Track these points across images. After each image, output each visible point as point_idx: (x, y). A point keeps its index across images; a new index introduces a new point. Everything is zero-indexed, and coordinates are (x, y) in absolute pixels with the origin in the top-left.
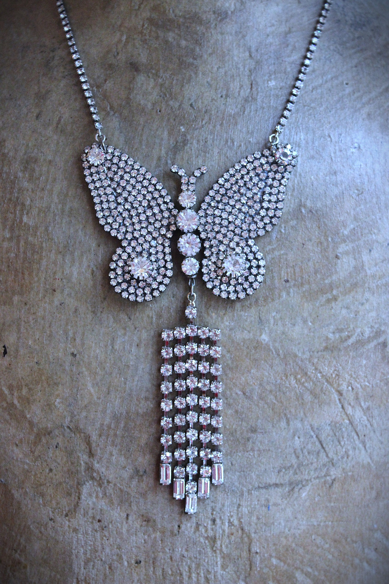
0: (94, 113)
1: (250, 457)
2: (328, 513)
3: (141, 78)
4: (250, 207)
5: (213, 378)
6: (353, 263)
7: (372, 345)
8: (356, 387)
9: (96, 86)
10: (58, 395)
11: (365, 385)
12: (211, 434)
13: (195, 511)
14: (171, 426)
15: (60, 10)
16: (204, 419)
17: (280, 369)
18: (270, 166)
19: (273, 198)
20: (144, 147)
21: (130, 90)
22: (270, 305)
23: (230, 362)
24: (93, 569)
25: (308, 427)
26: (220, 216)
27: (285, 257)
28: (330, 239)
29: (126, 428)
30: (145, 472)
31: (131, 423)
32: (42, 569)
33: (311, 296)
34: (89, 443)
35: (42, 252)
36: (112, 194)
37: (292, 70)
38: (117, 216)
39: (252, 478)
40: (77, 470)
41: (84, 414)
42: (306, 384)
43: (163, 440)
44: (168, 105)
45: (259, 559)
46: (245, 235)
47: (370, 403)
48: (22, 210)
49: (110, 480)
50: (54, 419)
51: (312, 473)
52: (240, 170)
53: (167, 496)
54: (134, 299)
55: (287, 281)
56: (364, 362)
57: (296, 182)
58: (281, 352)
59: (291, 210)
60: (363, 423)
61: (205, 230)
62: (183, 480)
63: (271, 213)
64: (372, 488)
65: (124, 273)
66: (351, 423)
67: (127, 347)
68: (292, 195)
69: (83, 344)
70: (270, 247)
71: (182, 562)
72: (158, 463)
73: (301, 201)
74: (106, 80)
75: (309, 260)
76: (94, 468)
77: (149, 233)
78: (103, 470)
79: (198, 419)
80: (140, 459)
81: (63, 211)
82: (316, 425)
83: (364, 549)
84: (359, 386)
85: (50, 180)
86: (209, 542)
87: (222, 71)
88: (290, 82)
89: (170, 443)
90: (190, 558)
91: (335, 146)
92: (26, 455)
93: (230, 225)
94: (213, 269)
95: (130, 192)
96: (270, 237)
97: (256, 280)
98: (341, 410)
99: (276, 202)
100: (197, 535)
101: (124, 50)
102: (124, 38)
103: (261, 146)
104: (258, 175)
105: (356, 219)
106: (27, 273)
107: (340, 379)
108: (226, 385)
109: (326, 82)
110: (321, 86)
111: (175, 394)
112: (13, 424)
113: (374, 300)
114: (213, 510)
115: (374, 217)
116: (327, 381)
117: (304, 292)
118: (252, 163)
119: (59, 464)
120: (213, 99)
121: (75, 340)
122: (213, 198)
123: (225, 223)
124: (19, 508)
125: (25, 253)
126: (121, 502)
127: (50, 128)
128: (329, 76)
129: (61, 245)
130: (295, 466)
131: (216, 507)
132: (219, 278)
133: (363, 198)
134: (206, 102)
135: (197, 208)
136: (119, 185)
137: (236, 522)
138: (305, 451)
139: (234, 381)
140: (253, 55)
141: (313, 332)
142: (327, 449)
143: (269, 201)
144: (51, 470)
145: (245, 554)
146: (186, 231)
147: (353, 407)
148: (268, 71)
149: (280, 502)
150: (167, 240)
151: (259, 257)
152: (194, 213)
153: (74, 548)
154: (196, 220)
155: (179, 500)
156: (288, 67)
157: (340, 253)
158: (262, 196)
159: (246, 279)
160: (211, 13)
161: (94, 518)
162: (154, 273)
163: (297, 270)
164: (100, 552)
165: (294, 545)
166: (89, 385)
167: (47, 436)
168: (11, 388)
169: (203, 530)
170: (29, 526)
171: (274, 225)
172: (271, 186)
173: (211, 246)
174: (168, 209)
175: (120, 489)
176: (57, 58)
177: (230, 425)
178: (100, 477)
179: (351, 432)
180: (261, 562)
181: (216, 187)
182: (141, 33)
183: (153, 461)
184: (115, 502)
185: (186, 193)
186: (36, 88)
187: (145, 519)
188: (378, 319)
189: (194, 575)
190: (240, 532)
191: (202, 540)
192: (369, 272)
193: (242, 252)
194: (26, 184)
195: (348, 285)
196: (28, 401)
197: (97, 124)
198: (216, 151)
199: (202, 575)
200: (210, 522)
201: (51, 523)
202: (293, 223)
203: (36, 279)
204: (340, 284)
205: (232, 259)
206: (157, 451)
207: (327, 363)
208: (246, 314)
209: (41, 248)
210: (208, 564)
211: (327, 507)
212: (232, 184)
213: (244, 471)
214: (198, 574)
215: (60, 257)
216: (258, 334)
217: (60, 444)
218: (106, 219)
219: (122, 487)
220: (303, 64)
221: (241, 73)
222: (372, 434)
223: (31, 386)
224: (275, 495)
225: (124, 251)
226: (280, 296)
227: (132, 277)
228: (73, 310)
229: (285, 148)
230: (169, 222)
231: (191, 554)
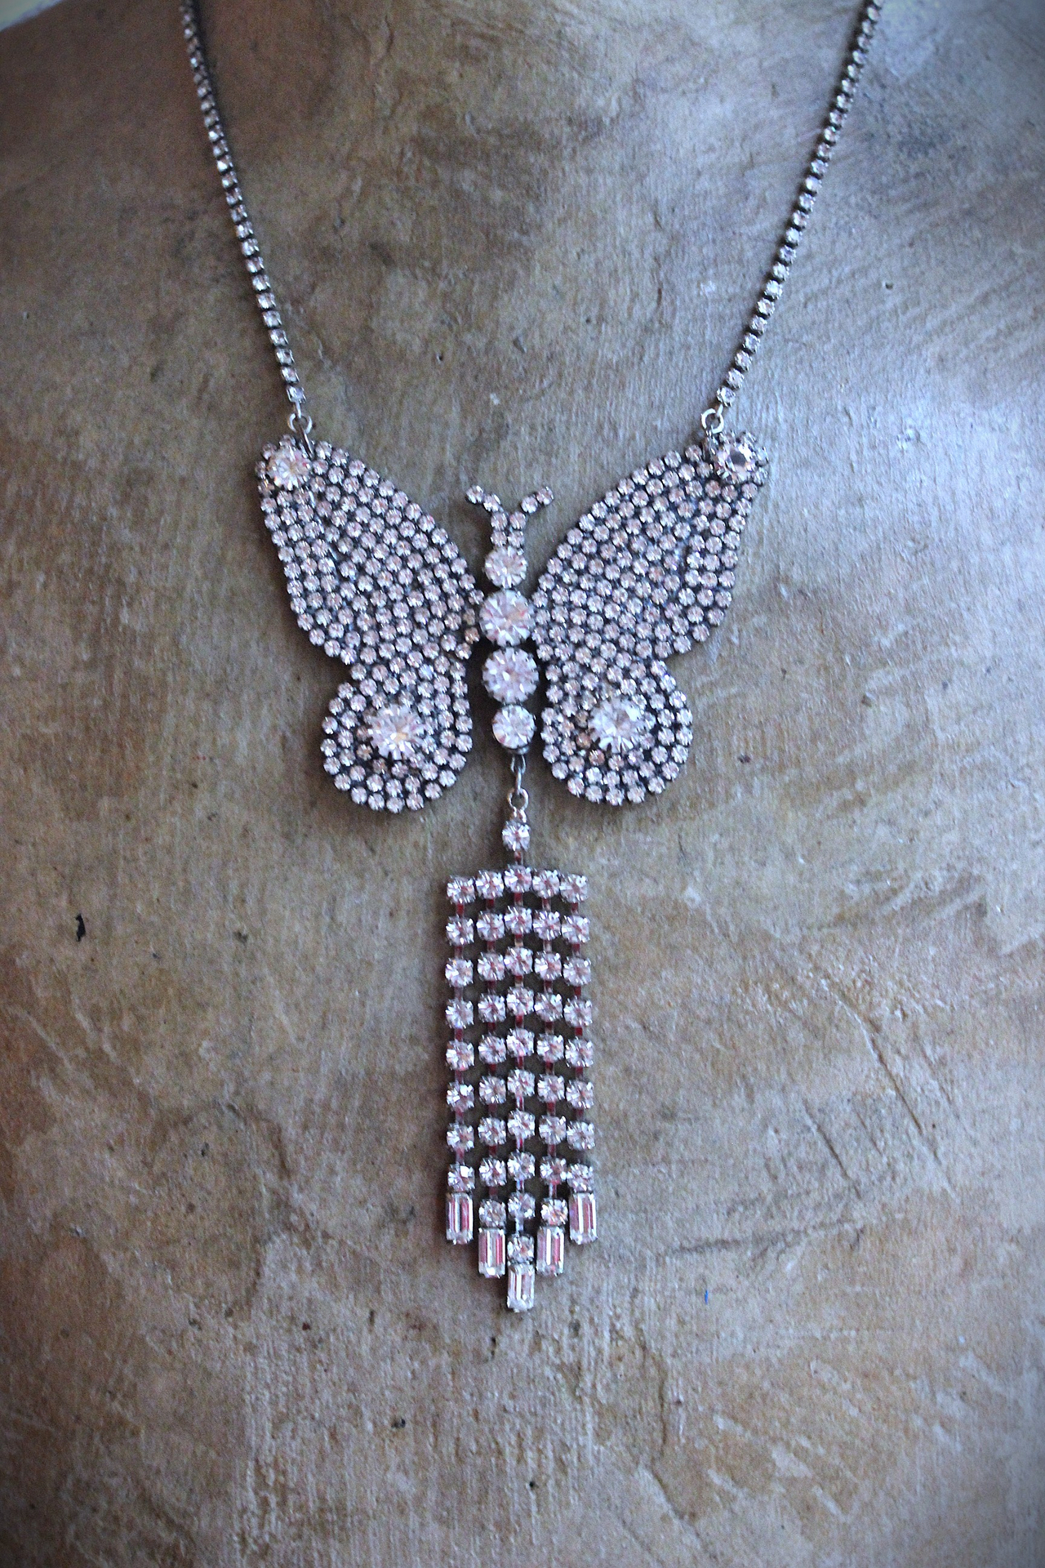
0: (286, 365)
1: (661, 1176)
2: (847, 1309)
3: (397, 280)
4: (655, 585)
5: (570, 992)
6: (902, 714)
7: (950, 910)
8: (914, 1011)
9: (290, 300)
10: (205, 1033)
11: (935, 1007)
12: (567, 1123)
13: (531, 1305)
14: (470, 1104)
15: (208, 121)
16: (549, 1088)
17: (730, 968)
18: (704, 486)
19: (712, 563)
20: (404, 444)
21: (371, 308)
22: (705, 817)
23: (610, 953)
24: (293, 1438)
25: (800, 1105)
26: (585, 607)
27: (740, 701)
28: (848, 660)
29: (366, 1111)
30: (412, 1212)
31: (376, 1098)
32: (174, 1438)
33: (801, 795)
34: (278, 1143)
35: (164, 696)
36: (329, 555)
37: (755, 256)
38: (341, 608)
39: (664, 1227)
40: (253, 1209)
41: (266, 1076)
42: (793, 1005)
43: (453, 1138)
44: (460, 344)
45: (684, 1416)
46: (645, 651)
47: (947, 1047)
48: (117, 597)
49: (330, 1232)
50: (197, 1087)
51: (809, 1214)
52: (631, 496)
53: (463, 1268)
54: (381, 804)
55: (745, 760)
56: (932, 951)
57: (766, 523)
58: (732, 928)
59: (754, 590)
60: (932, 1096)
61: (549, 641)
62: (502, 1232)
63: (705, 599)
64: (952, 1251)
65: (357, 742)
66: (902, 1097)
67: (367, 918)
68: (756, 554)
69: (263, 912)
70: (705, 679)
71: (502, 1423)
72: (443, 1191)
73: (778, 567)
74: (313, 287)
75: (797, 710)
76: (292, 1202)
77: (416, 647)
78: (314, 1207)
79: (536, 1088)
80: (400, 1183)
81: (213, 596)
82: (817, 1101)
83: (934, 1394)
84: (919, 1008)
85: (184, 522)
86: (565, 1376)
87: (589, 260)
88: (752, 284)
89: (470, 1144)
90: (522, 1416)
91: (860, 436)
92: (132, 1173)
93: (608, 627)
94: (567, 734)
95: (369, 552)
96: (705, 654)
97: (671, 758)
98: (877, 1065)
99: (718, 572)
100: (538, 1361)
101: (357, 214)
102: (357, 186)
103: (682, 438)
104: (673, 507)
105: (909, 610)
106: (129, 744)
107: (875, 993)
108: (602, 1007)
109: (839, 281)
110: (824, 292)
111: (481, 1029)
112: (101, 1099)
113: (955, 804)
114: (573, 1302)
115: (953, 605)
116: (844, 997)
117: (787, 786)
118: (661, 478)
119: (209, 1193)
120: (566, 329)
121: (244, 901)
122: (567, 564)
123: (596, 622)
124: (120, 1296)
125: (125, 696)
126: (358, 1282)
127: (184, 401)
128: (847, 269)
129: (209, 680)
130: (769, 1198)
131: (580, 1294)
132: (583, 753)
133: (928, 560)
134: (551, 336)
135: (529, 588)
136: (343, 533)
137: (628, 1331)
138: (792, 1164)
139: (621, 997)
140: (663, 223)
141: (809, 881)
142: (844, 1159)
143: (702, 570)
144: (191, 1208)
145: (650, 1406)
146: (501, 642)
147: (906, 1058)
148: (698, 259)
149: (732, 1283)
150: (458, 665)
151: (678, 704)
152: (522, 600)
153: (248, 1388)
154: (527, 616)
155: (494, 1279)
156: (747, 247)
157: (872, 691)
158: (685, 557)
159: (648, 755)
160: (563, 122)
161: (293, 1319)
162: (428, 744)
163: (770, 731)
164: (307, 1399)
165: (766, 1385)
166: (279, 1009)
167: (182, 1128)
168: (95, 1014)
169: (551, 1350)
170: (143, 1337)
171: (711, 627)
172: (706, 534)
173: (564, 679)
174: (462, 592)
175: (354, 1252)
176: (200, 234)
177: (612, 1101)
178: (307, 1226)
179: (903, 1117)
180: (690, 1423)
181: (574, 537)
182: (399, 173)
183: (430, 1188)
184: (343, 1283)
185: (503, 551)
186: (150, 306)
187: (413, 1322)
188: (963, 849)
189: (530, 1455)
190: (638, 1353)
191: (548, 1372)
192: (940, 735)
193: (638, 692)
194: (126, 535)
195: (892, 769)
196: (136, 1045)
197: (292, 391)
198: (575, 450)
199: (550, 1454)
200: (566, 1331)
201: (192, 1332)
202: (759, 620)
203: (151, 759)
204: (872, 767)
205: (614, 710)
206: (439, 1163)
207: (842, 953)
208: (649, 839)
209: (163, 684)
210: (563, 1429)
211: (844, 1294)
212: (612, 530)
213: (645, 1211)
214: (540, 1451)
215: (207, 706)
216: (677, 886)
217: (212, 1146)
218: (314, 617)
219: (358, 1248)
220: (783, 242)
221: (634, 264)
222: (952, 1121)
223: (143, 1011)
224: (721, 1268)
225: (358, 692)
226: (729, 796)
227: (375, 754)
228: (240, 831)
229: (738, 441)
230: (464, 622)
231: (523, 1405)
